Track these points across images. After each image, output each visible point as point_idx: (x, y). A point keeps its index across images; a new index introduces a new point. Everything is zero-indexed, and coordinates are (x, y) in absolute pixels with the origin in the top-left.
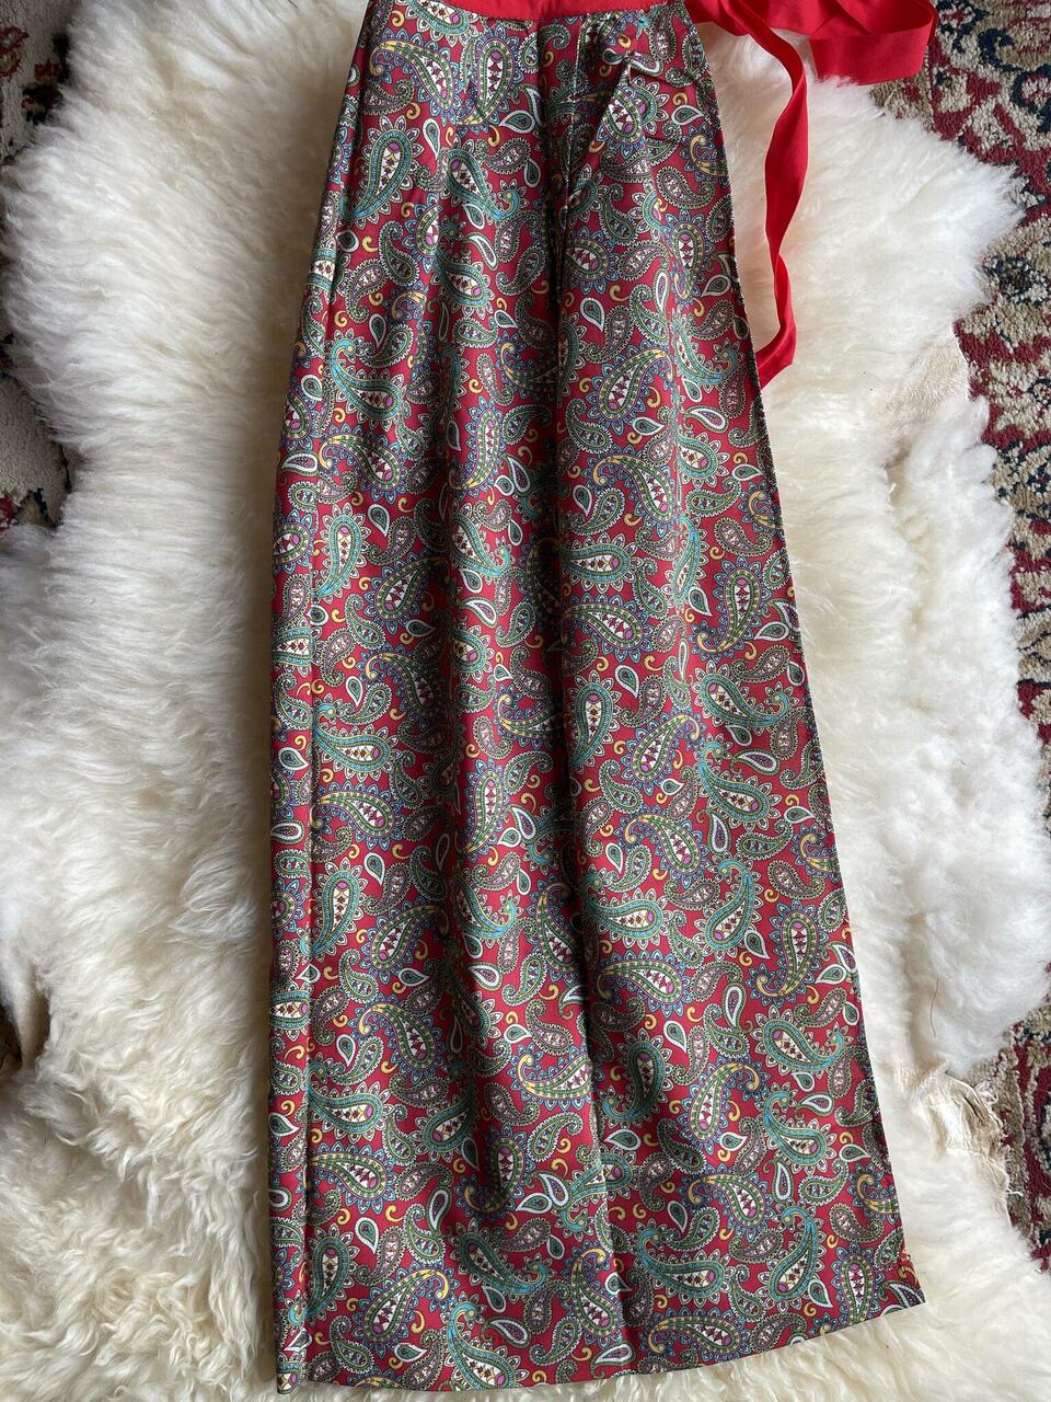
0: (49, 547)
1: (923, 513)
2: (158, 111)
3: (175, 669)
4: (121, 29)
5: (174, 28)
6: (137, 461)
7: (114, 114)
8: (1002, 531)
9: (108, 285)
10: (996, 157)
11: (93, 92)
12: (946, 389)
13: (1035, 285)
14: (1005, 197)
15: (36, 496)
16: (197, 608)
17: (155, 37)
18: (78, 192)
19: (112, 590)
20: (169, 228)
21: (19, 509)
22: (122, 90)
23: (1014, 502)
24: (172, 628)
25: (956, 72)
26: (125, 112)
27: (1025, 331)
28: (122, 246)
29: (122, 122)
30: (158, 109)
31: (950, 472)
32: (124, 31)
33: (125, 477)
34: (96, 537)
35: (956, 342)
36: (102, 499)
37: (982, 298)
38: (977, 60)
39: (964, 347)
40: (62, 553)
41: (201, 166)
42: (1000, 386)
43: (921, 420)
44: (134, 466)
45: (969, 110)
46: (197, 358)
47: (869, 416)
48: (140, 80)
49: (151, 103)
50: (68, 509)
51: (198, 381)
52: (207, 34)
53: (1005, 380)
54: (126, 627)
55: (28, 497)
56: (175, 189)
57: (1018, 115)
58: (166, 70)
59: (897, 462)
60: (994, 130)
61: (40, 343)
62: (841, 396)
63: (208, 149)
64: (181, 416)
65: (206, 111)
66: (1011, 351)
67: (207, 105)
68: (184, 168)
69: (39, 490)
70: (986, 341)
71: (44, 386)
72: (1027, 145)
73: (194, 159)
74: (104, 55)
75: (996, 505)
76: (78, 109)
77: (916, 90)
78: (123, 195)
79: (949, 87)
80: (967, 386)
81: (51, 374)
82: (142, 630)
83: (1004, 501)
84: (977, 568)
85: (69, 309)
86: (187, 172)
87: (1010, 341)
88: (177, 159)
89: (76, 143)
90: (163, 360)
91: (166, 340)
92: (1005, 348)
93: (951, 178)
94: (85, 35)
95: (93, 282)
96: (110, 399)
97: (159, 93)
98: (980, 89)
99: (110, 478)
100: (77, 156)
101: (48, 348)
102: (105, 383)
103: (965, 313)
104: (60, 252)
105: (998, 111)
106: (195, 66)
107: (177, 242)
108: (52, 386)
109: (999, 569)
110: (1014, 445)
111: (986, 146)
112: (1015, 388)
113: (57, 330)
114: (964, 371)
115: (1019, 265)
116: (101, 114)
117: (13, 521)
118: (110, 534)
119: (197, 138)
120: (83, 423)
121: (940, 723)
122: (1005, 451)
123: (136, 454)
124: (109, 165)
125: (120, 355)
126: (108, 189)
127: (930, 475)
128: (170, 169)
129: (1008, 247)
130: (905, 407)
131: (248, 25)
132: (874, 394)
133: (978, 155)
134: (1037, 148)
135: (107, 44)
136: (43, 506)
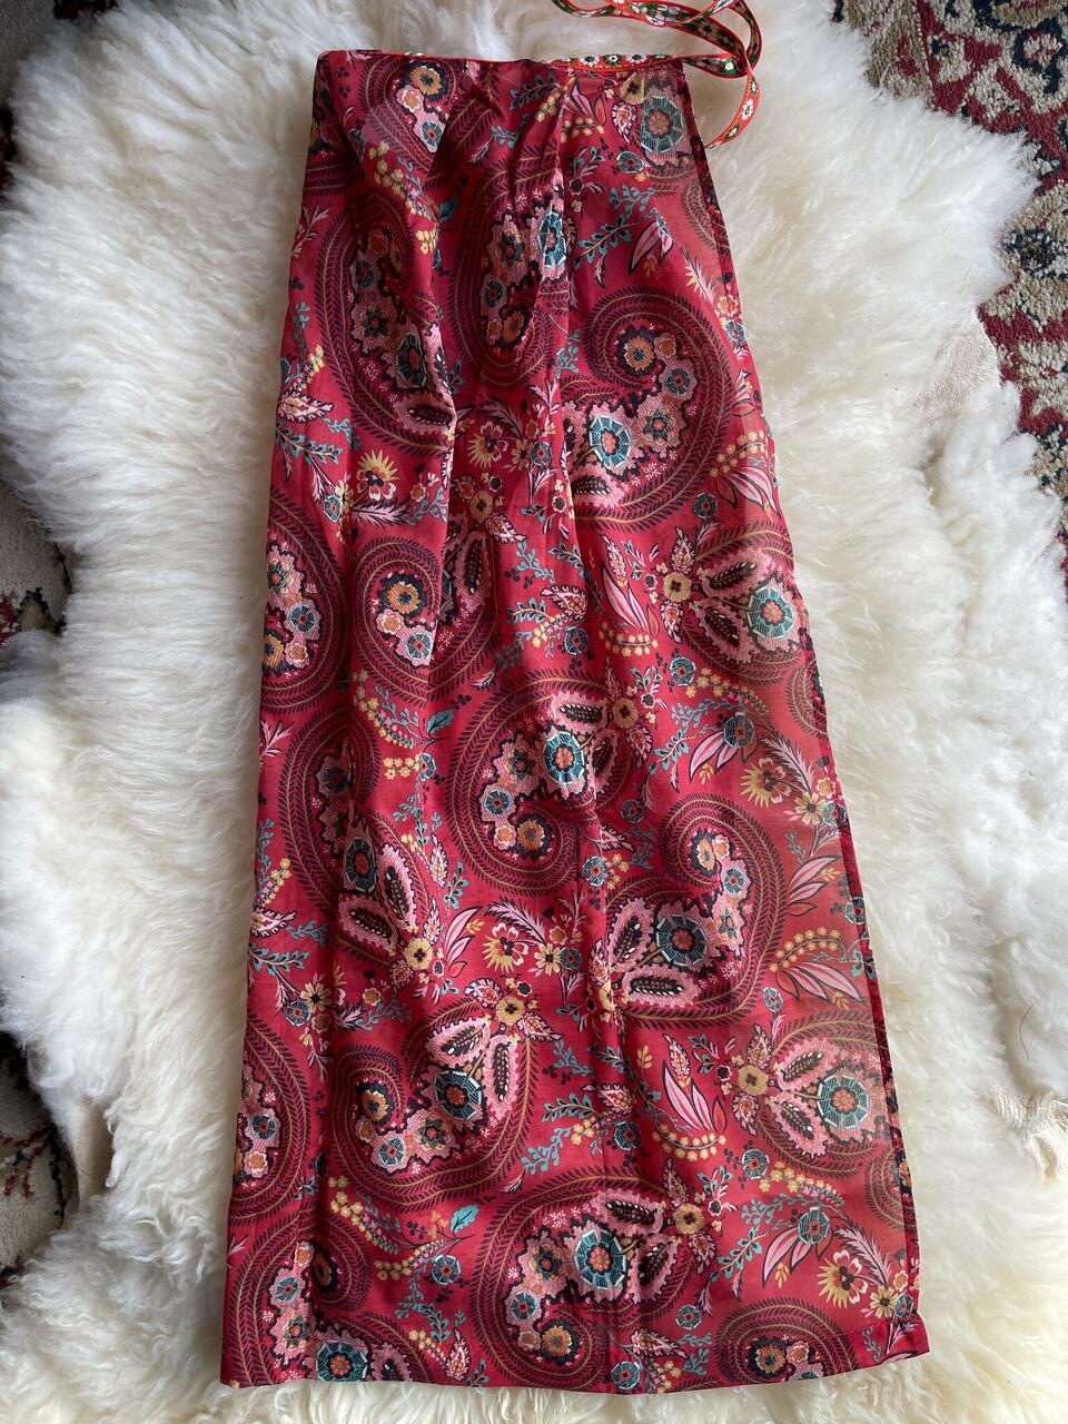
0: (56, 654)
1: (964, 514)
2: (116, 182)
3: (201, 767)
4: (64, 97)
5: (121, 92)
6: (136, 554)
7: (69, 190)
8: (1050, 522)
9: (84, 375)
10: (1003, 125)
11: (45, 167)
12: (975, 379)
13: (1058, 257)
14: (1018, 168)
15: (36, 596)
16: (216, 702)
17: (102, 103)
18: (42, 279)
19: (126, 691)
20: (141, 307)
21: (20, 612)
22: (74, 164)
23: (1059, 490)
24: (193, 724)
25: (952, 38)
26: (80, 186)
27: (1053, 307)
28: (95, 332)
29: (78, 197)
30: (114, 178)
31: (989, 467)
32: (68, 100)
33: (125, 573)
34: (102, 640)
35: (981, 327)
36: (105, 599)
37: (1005, 279)
38: (973, 23)
39: (990, 332)
40: (70, 660)
41: (167, 235)
42: (1032, 368)
43: (951, 415)
44: (133, 559)
45: (969, 78)
46: (185, 439)
47: (896, 419)
48: (93, 151)
49: (106, 173)
50: (70, 615)
51: (191, 463)
52: (157, 95)
53: (1036, 361)
54: (145, 727)
55: (27, 598)
56: (142, 263)
57: (1022, 77)
58: (118, 136)
59: (932, 462)
60: (998, 96)
61: (21, 442)
62: (866, 401)
63: (172, 216)
64: (177, 502)
65: (165, 175)
66: (1040, 330)
67: (166, 169)
68: (149, 240)
69: (38, 589)
70: (1013, 322)
71: (31, 486)
72: (1035, 108)
73: (159, 228)
74: (50, 128)
75: (1041, 496)
76: (30, 187)
77: (912, 62)
78: (91, 277)
79: (946, 55)
80: (997, 372)
81: (36, 473)
82: (162, 729)
83: (1048, 490)
84: (1027, 565)
85: (47, 404)
86: (152, 244)
87: (1037, 319)
88: (141, 230)
89: (32, 227)
90: (149, 447)
91: (151, 426)
92: (1034, 327)
93: (960, 157)
94: (28, 107)
95: (69, 374)
96: (101, 494)
97: (112, 161)
98: (979, 54)
99: (110, 576)
100: (35, 241)
101: (30, 447)
102: (96, 476)
103: (988, 295)
104: (30, 345)
105: (1001, 75)
106: (147, 129)
107: (152, 320)
108: (39, 485)
109: (1051, 562)
110: (1053, 429)
111: (992, 114)
112: (1048, 368)
113: (37, 428)
114: (993, 356)
115: (1040, 237)
116: (55, 191)
117: (15, 625)
118: (117, 635)
119: (160, 205)
120: (76, 520)
121: (1005, 735)
122: (1044, 437)
123: (135, 547)
124: (69, 245)
125: (105, 447)
126: (75, 274)
127: (968, 474)
128: (135, 242)
129: (1026, 220)
130: (933, 402)
131: (201, 79)
132: (899, 393)
133: (985, 126)
134: (1046, 110)
135: (53, 116)
136: (44, 606)
